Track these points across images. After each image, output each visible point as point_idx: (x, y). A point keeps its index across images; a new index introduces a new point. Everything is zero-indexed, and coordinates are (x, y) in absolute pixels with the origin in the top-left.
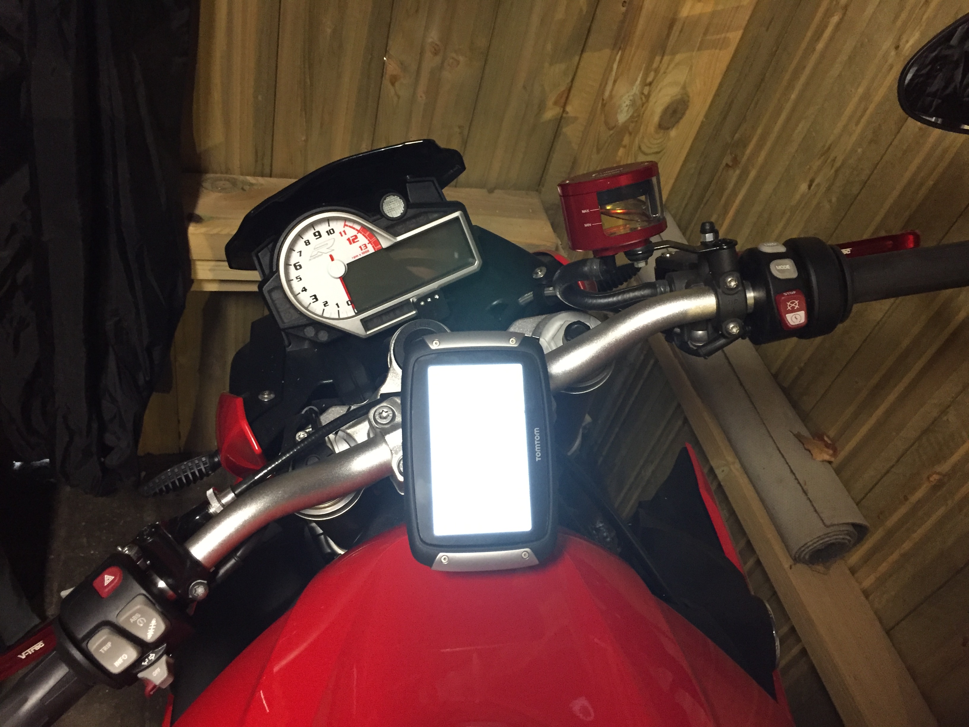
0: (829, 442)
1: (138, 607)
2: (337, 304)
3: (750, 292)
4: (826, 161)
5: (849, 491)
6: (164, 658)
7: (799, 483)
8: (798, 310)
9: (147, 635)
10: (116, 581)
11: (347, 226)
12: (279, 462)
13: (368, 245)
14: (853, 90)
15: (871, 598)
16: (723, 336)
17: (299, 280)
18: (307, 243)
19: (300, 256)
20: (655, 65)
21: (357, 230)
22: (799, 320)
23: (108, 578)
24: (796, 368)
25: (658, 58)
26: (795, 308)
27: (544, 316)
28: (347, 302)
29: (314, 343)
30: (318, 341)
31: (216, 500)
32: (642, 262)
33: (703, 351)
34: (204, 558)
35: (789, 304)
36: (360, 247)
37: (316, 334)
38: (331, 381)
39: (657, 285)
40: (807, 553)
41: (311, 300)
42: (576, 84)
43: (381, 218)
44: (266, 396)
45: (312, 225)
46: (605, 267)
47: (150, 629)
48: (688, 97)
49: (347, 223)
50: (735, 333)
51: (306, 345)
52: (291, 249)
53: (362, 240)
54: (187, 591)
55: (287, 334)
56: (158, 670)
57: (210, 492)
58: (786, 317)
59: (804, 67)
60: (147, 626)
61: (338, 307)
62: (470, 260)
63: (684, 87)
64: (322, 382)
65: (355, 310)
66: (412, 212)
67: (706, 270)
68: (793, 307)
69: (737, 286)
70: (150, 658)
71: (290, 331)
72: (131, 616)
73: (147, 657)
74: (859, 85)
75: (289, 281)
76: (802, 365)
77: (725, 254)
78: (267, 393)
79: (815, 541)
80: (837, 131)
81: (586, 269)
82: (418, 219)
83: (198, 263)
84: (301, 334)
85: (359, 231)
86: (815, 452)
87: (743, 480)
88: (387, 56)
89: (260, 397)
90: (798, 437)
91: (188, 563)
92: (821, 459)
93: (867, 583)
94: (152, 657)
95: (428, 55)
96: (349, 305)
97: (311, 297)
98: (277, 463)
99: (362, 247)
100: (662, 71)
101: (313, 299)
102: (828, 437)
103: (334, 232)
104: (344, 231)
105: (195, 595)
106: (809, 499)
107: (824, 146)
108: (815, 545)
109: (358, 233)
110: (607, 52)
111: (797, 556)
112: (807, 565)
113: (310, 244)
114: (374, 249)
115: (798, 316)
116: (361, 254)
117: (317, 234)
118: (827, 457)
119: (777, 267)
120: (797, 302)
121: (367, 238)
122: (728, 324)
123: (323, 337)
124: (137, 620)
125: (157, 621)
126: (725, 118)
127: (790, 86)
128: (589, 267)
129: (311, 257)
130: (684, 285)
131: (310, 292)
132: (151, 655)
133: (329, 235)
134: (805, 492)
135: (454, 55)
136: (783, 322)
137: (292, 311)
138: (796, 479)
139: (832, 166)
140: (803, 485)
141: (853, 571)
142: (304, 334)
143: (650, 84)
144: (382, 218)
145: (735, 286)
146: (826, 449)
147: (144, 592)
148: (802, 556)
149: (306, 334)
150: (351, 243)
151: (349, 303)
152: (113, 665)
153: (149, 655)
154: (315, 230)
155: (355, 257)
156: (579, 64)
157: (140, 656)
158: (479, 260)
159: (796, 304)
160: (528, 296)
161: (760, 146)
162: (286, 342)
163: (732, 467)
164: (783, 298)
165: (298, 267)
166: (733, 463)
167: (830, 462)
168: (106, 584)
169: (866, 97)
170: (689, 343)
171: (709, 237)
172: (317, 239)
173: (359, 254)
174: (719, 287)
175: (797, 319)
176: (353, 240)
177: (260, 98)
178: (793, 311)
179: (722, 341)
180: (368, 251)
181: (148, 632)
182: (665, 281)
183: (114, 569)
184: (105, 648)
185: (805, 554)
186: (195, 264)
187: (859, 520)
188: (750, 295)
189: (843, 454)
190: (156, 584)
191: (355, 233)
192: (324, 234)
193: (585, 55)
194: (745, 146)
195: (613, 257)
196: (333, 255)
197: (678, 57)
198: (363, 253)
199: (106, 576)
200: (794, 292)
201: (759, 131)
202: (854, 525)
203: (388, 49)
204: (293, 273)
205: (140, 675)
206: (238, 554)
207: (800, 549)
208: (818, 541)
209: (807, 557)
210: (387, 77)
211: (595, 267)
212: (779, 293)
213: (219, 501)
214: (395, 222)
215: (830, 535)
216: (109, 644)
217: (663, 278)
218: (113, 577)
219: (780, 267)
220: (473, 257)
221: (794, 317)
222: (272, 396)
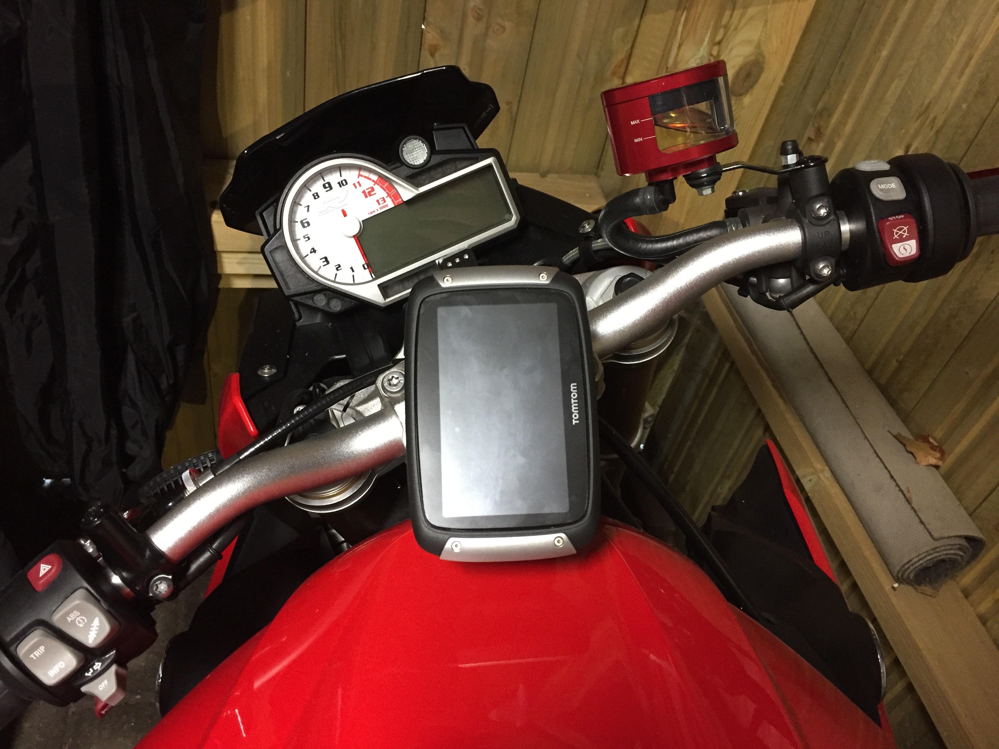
0: (935, 444)
1: (77, 602)
2: (352, 268)
3: (845, 224)
4: (924, 123)
5: (960, 500)
6: (114, 668)
7: (901, 490)
8: (908, 239)
9: (88, 640)
10: (53, 571)
11: (362, 176)
12: (269, 438)
13: (386, 199)
14: (955, 38)
15: (988, 624)
16: (812, 281)
17: (307, 239)
18: (316, 196)
19: (308, 211)
20: (724, 21)
21: (373, 181)
22: (909, 250)
23: (43, 568)
24: (894, 361)
25: (727, 13)
26: (904, 236)
27: (591, 274)
28: (363, 266)
29: (328, 315)
30: (331, 311)
31: (192, 483)
32: (707, 188)
33: (787, 301)
34: (171, 549)
35: (895, 231)
36: (378, 201)
37: (328, 303)
38: (344, 356)
39: (728, 224)
40: (912, 571)
41: (321, 263)
42: (636, 51)
43: (400, 167)
44: (266, 371)
45: (321, 174)
46: (661, 197)
47: (92, 630)
48: (764, 57)
49: (362, 173)
50: (826, 275)
51: (318, 319)
52: (296, 203)
53: (380, 192)
54: (147, 587)
55: (297, 304)
56: (106, 682)
57: (186, 475)
58: (892, 248)
59: (896, 20)
60: (88, 626)
61: (353, 271)
62: (507, 216)
63: (758, 46)
64: (334, 357)
65: (373, 275)
66: (437, 159)
67: (789, 200)
68: (901, 236)
69: (829, 214)
70: (95, 667)
71: (296, 298)
72: (67, 614)
73: (92, 667)
74: (961, 31)
75: (294, 241)
76: (901, 357)
77: (812, 174)
78: (268, 368)
79: (920, 557)
80: (936, 87)
81: (638, 200)
82: (444, 168)
83: (224, 255)
84: (310, 302)
85: (375, 183)
86: (920, 455)
87: (835, 490)
88: (425, 23)
89: (259, 373)
90: (898, 438)
91: (148, 553)
92: (926, 463)
93: (983, 608)
94: (98, 666)
95: (471, 20)
96: (365, 269)
97: (321, 259)
98: (266, 440)
99: (380, 201)
100: (733, 27)
101: (323, 262)
102: (934, 439)
103: (347, 183)
104: (359, 183)
105: (156, 592)
106: (913, 508)
107: (922, 105)
108: (921, 562)
109: (374, 185)
110: (671, 14)
111: (900, 575)
112: (913, 586)
113: (318, 197)
114: (394, 203)
115: (907, 247)
116: (379, 209)
117: (327, 185)
118: (933, 461)
119: (879, 185)
120: (905, 228)
121: (385, 190)
122: (818, 262)
123: (336, 306)
124: (76, 619)
125: (100, 621)
126: (805, 87)
127: (880, 43)
128: (641, 197)
129: (320, 212)
130: (761, 221)
131: (320, 254)
132: (96, 664)
133: (341, 186)
134: (909, 501)
135: (499, 20)
136: (888, 254)
137: (299, 275)
138: (898, 485)
139: (932, 128)
140: (905, 492)
141: (967, 594)
142: (314, 303)
143: (719, 43)
144: (402, 166)
145: (826, 214)
146: (933, 452)
147: (86, 585)
148: (905, 576)
149: (316, 302)
150: (366, 197)
151: (366, 266)
152: (47, 675)
153: (94, 664)
154: (324, 181)
155: (371, 213)
156: (639, 26)
157: (82, 664)
158: (516, 214)
159: (905, 231)
160: (574, 253)
161: (847, 113)
162: (297, 316)
163: (821, 476)
164: (888, 223)
165: (306, 225)
166: (823, 471)
167: (937, 467)
168: (41, 575)
169: (971, 44)
170: (768, 294)
171: (792, 159)
172: (327, 191)
173: (377, 209)
174: (805, 217)
175: (906, 250)
176: (368, 193)
177: (288, 74)
178: (901, 239)
179: (810, 288)
180: (387, 206)
181: (89, 634)
182: (738, 219)
183: (52, 557)
184: (37, 653)
185: (909, 573)
186: (220, 257)
187: (974, 532)
188: (846, 228)
189: (951, 459)
190: (108, 579)
191: (371, 184)
192: (335, 185)
193: (647, 18)
194: (830, 116)
195: (671, 183)
196: (345, 210)
197: (751, 11)
198: (380, 208)
199: (42, 565)
200: (903, 216)
201: (845, 97)
202: (968, 539)
203: (426, 16)
204: (300, 231)
205: (84, 689)
206: (214, 546)
207: (904, 566)
208: (925, 557)
209: (912, 576)
210: (426, 47)
211: (649, 197)
212: (882, 218)
213: (195, 482)
214: (417, 170)
215: (938, 550)
216: (42, 649)
217: (735, 215)
218: (50, 567)
219: (882, 187)
220: (510, 213)
221: (903, 247)
222: (274, 371)
